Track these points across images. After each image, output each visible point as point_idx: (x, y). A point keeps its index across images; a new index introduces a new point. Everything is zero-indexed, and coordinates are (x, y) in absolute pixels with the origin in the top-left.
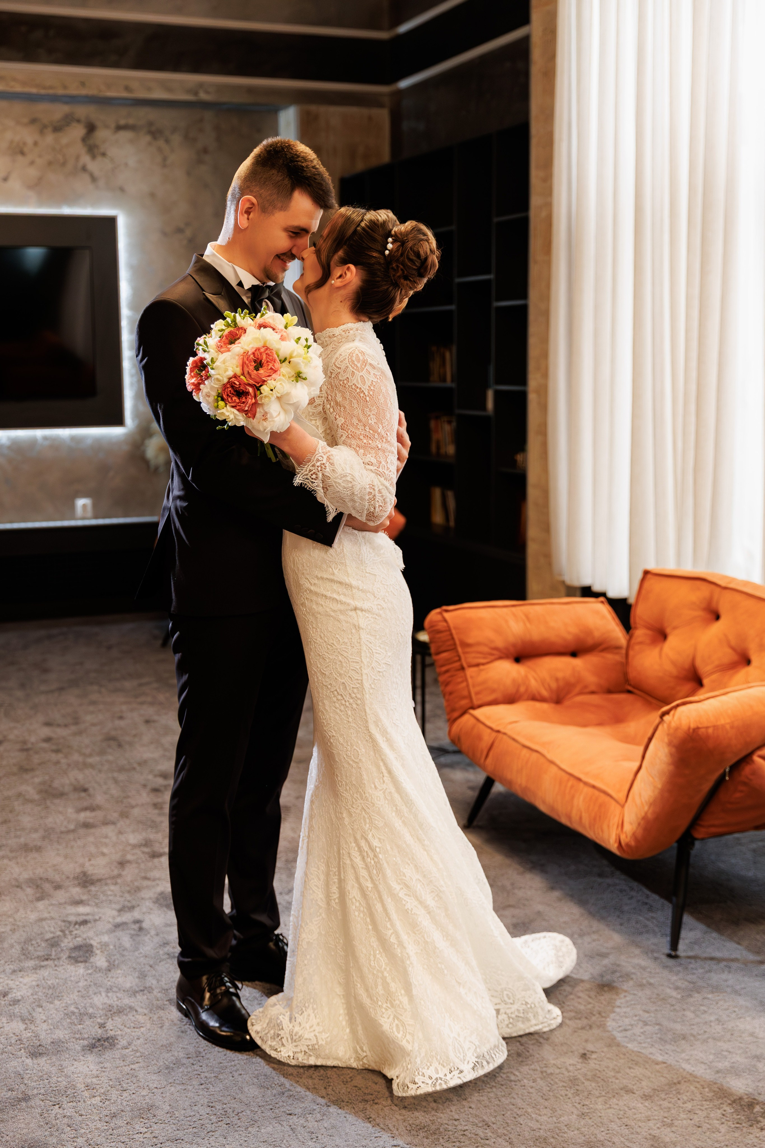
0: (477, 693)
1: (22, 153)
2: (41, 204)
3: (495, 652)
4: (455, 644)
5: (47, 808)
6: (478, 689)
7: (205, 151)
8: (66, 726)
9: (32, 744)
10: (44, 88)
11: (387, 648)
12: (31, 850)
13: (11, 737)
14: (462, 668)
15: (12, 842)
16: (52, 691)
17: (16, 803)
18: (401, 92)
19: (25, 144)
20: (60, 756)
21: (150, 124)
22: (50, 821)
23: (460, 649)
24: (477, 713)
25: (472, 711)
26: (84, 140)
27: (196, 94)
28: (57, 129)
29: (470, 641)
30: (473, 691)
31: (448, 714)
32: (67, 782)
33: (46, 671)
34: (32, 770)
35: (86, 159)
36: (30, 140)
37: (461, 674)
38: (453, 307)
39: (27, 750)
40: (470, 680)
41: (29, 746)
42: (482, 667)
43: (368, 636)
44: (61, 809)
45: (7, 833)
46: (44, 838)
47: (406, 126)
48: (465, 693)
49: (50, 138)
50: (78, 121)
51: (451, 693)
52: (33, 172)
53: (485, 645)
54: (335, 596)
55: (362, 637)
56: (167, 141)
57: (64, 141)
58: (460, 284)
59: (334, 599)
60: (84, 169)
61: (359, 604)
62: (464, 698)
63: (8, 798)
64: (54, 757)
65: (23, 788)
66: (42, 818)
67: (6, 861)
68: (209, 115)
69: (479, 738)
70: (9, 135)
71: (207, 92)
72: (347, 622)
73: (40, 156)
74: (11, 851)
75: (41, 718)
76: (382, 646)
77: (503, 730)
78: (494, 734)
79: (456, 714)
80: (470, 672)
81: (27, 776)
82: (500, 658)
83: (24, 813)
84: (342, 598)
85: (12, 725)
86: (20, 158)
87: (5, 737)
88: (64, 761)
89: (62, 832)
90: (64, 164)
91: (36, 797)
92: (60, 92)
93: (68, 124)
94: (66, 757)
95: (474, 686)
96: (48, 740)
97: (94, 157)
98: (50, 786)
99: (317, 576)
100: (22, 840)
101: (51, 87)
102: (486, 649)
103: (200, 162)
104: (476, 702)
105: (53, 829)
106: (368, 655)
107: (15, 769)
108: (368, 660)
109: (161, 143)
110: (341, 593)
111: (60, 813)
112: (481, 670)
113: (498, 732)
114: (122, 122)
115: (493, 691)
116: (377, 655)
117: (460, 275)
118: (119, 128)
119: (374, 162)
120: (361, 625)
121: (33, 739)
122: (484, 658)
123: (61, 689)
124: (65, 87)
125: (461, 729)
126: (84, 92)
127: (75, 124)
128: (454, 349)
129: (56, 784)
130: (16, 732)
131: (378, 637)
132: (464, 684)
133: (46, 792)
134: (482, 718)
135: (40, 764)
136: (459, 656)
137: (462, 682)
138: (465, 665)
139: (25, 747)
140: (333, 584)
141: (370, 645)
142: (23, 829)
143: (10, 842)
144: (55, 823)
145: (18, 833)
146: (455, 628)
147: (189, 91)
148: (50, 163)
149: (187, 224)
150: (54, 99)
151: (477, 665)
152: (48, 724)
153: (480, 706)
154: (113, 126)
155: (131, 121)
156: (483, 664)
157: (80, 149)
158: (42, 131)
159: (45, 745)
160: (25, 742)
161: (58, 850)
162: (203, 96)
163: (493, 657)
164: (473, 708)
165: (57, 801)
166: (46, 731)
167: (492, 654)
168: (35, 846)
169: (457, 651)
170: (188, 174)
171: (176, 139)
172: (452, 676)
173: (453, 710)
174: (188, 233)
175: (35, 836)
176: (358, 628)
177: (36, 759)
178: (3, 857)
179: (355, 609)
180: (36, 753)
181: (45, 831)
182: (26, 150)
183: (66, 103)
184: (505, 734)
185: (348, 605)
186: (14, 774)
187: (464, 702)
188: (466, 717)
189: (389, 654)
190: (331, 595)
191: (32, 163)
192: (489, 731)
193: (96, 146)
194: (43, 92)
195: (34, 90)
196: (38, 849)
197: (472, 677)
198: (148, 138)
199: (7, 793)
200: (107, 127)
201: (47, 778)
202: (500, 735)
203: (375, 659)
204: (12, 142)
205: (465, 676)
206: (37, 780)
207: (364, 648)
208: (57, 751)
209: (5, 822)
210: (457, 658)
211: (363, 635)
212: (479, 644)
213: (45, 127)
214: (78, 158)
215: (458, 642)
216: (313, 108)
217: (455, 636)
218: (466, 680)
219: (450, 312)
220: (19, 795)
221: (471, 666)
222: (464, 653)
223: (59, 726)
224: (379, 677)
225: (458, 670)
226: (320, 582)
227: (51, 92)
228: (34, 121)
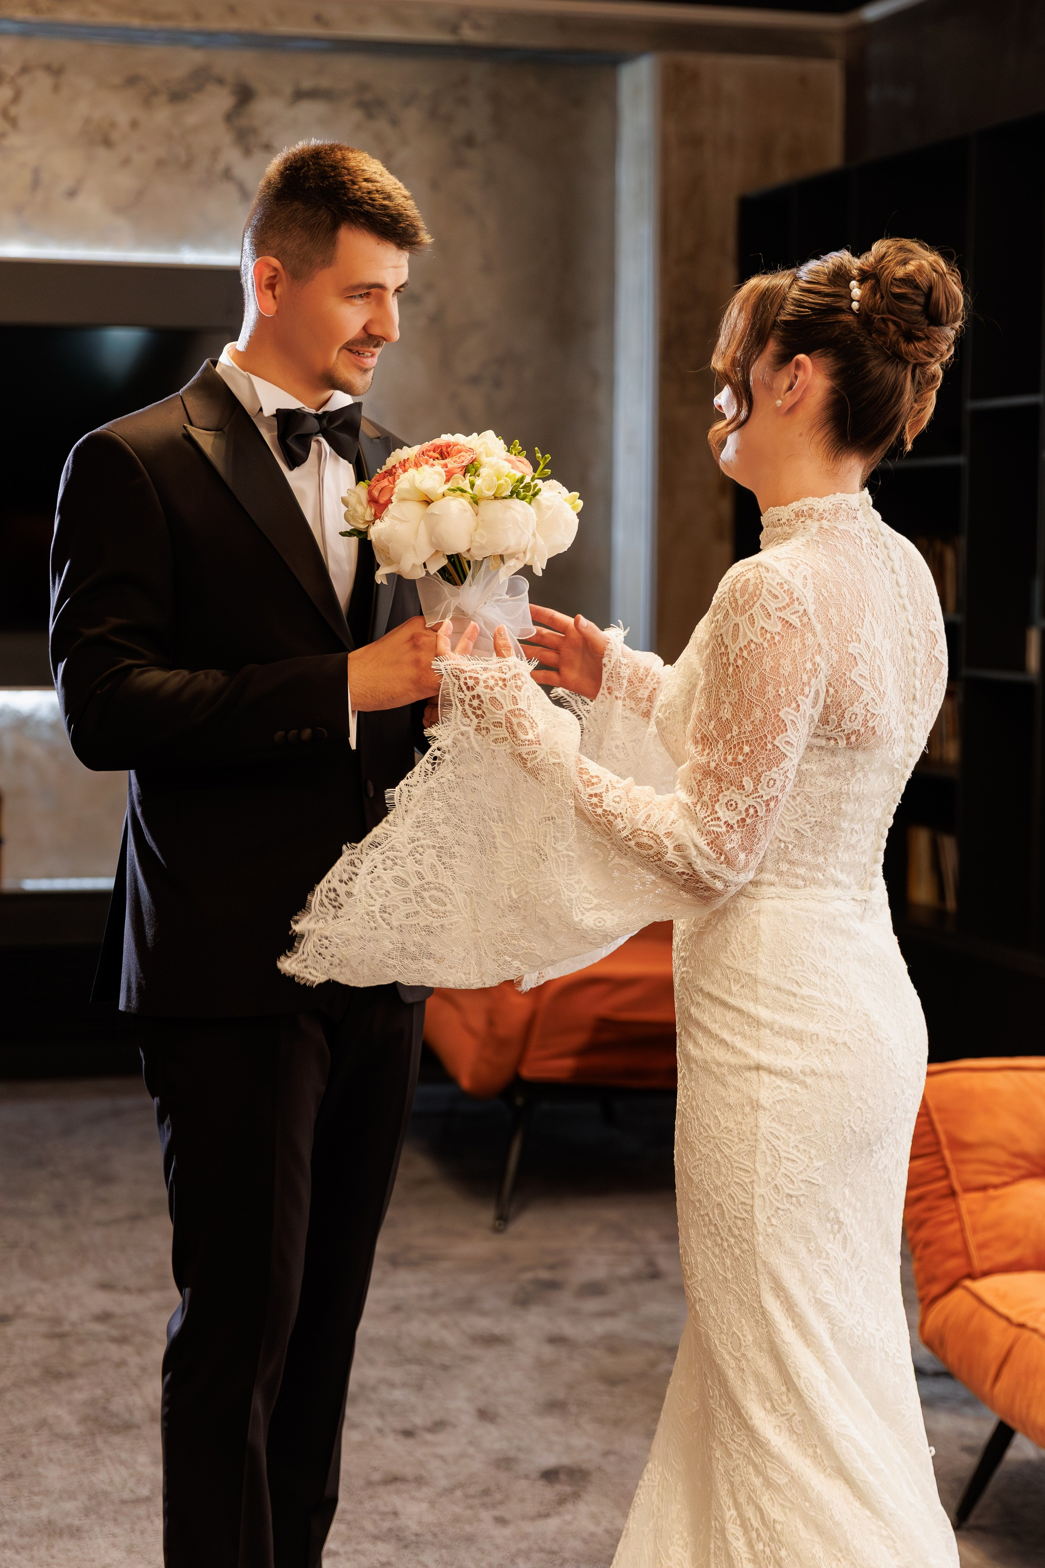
0: (981, 1246)
1: (107, 143)
2: (140, 242)
3: (1021, 1162)
4: (938, 1143)
5: (96, 1451)
6: (981, 1237)
7: (469, 141)
8: (141, 1291)
9: (73, 1324)
10: (157, 16)
11: (813, 1151)
12: (61, 1535)
13: (31, 1309)
14: (952, 1194)
15: (25, 1516)
16: (116, 1222)
17: (34, 1440)
18: (867, 28)
19: (113, 125)
20: (127, 1351)
21: (363, 87)
22: (101, 1478)
23: (947, 1153)
24: (981, 1286)
25: (968, 1283)
26: (229, 118)
27: (455, 29)
28: (177, 96)
29: (969, 1137)
30: (972, 1241)
31: (921, 1288)
32: (139, 1402)
33: (107, 1180)
34: (71, 1375)
35: (232, 155)
36: (123, 118)
37: (948, 1204)
38: (961, 460)
39: (62, 1336)
40: (967, 1219)
41: (67, 1328)
42: (992, 1192)
43: (774, 1124)
44: (124, 1455)
45: (15, 1498)
46: (87, 1512)
47: (874, 95)
48: (957, 1244)
49: (163, 114)
50: (220, 81)
51: (927, 1244)
52: (126, 181)
53: (1003, 1147)
54: (726, 1035)
55: (762, 1124)
56: (394, 122)
57: (192, 118)
58: (977, 414)
59: (723, 1042)
60: (227, 174)
61: (764, 1058)
62: (954, 1254)
63: (21, 1429)
64: (115, 1351)
65: (51, 1411)
66: (84, 1470)
67: (8, 1553)
68: (479, 71)
69: (982, 1337)
70: (82, 108)
71: (477, 27)
72: (738, 1090)
73: (141, 149)
74: (22, 1535)
75: (92, 1274)
76: (801, 1146)
77: (1031, 1324)
78: (1014, 1331)
79: (936, 1289)
80: (967, 1202)
81: (59, 1388)
82: (1031, 1175)
83: (51, 1460)
84: (738, 1042)
85: (35, 1284)
86: (102, 152)
87: (18, 1308)
88: (134, 1361)
89: (124, 1502)
90: (188, 165)
91: (76, 1430)
92: (188, 25)
93: (199, 88)
94: (139, 1353)
95: (975, 1231)
96: (105, 1317)
97: (247, 152)
98: (105, 1409)
99: (701, 990)
100: (44, 1513)
101: (170, 16)
102: (1002, 1157)
103: (460, 163)
104: (978, 1265)
105: (105, 1493)
106: (770, 1160)
107: (36, 1373)
108: (768, 1169)
109: (382, 125)
110: (737, 1030)
111: (122, 1462)
112: (993, 1198)
113: (1022, 1326)
114: (307, 84)
115: (1016, 1242)
116: (789, 1164)
117: (976, 396)
118: (300, 95)
119: (810, 167)
120: (763, 1102)
121: (74, 1315)
122: (999, 1174)
123: (135, 1218)
124: (197, 16)
125: (946, 1321)
126: (233, 25)
127: (212, 88)
128: (962, 542)
129: (117, 1405)
130: (40, 1299)
131: (793, 1128)
132: (955, 1226)
133: (96, 1420)
134: (989, 1298)
135: (85, 1365)
136: (945, 1167)
137: (951, 1221)
138: (957, 1187)
139: (58, 1330)
140: (726, 1012)
141: (775, 1142)
142: (47, 1493)
143: (18, 1516)
144: (111, 1482)
145: (37, 1499)
146: (939, 1110)
147: (440, 24)
148: (160, 163)
149: (429, 286)
150: (177, 38)
151: (984, 1188)
152: (105, 1286)
153: (986, 1274)
154: (288, 90)
155: (325, 82)
156: (996, 1187)
157: (222, 136)
158: (147, 101)
159: (98, 1327)
160: (57, 1321)
161: (114, 1535)
162: (469, 34)
163: (1016, 1173)
164: (972, 1276)
165: (116, 1440)
166: (101, 1301)
167: (1013, 1167)
168: (69, 1526)
169: (943, 1159)
170: (435, 185)
171: (413, 116)
172: (930, 1209)
173: (931, 1280)
174: (430, 303)
175: (70, 1506)
176: (756, 1106)
177: (79, 1354)
178: (5, 1545)
179: (758, 1068)
180: (81, 1342)
181: (90, 1498)
182: (115, 136)
183: (197, 47)
184: (1035, 1330)
185: (746, 1056)
186: (34, 1382)
187: (954, 1264)
188: (958, 1294)
189: (817, 1164)
190: (719, 1032)
191: (126, 162)
192: (1003, 1324)
193: (254, 131)
194: (153, 24)
195: (136, 22)
196: (75, 1533)
197: (971, 1212)
198: (357, 115)
199: (17, 1420)
200: (275, 92)
201: (99, 1392)
202: (1026, 1334)
203: (783, 1170)
204: (87, 121)
205: (958, 1210)
206: (78, 1396)
207: (763, 1146)
208: (122, 1340)
209: (11, 1476)
210: (941, 1172)
211: (765, 1121)
212: (986, 1144)
213: (155, 92)
214: (215, 153)
215: (943, 1139)
216: (689, 59)
217: (939, 1127)
218: (959, 1218)
219: (957, 468)
220: (43, 1424)
221: (968, 1189)
222: (958, 1162)
223: (127, 1290)
224: (788, 1205)
225: (944, 1197)
226: (706, 1002)
227: (169, 24)
228: (132, 81)
